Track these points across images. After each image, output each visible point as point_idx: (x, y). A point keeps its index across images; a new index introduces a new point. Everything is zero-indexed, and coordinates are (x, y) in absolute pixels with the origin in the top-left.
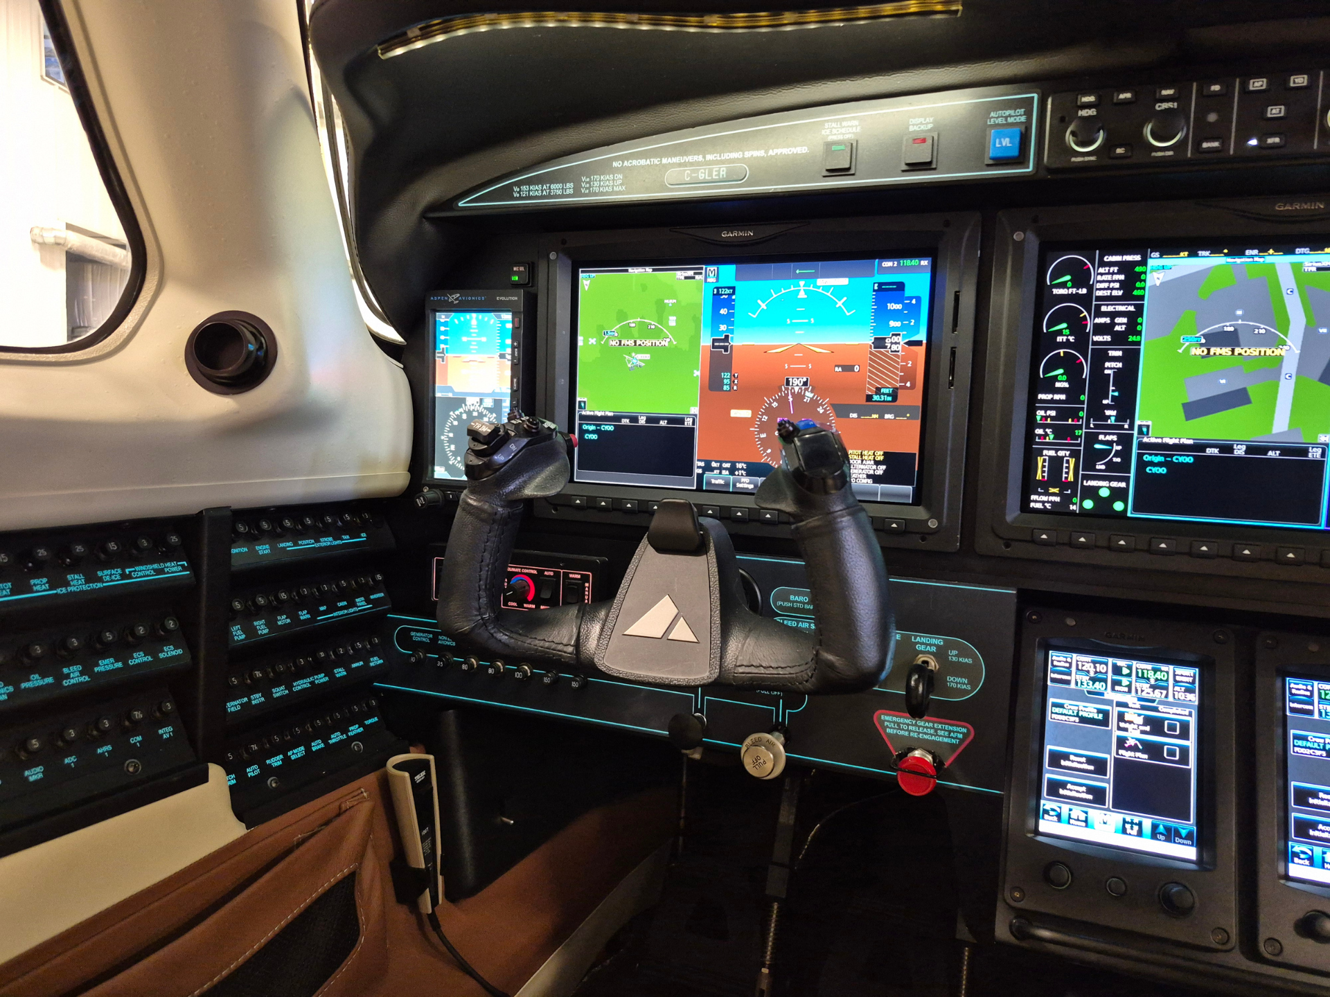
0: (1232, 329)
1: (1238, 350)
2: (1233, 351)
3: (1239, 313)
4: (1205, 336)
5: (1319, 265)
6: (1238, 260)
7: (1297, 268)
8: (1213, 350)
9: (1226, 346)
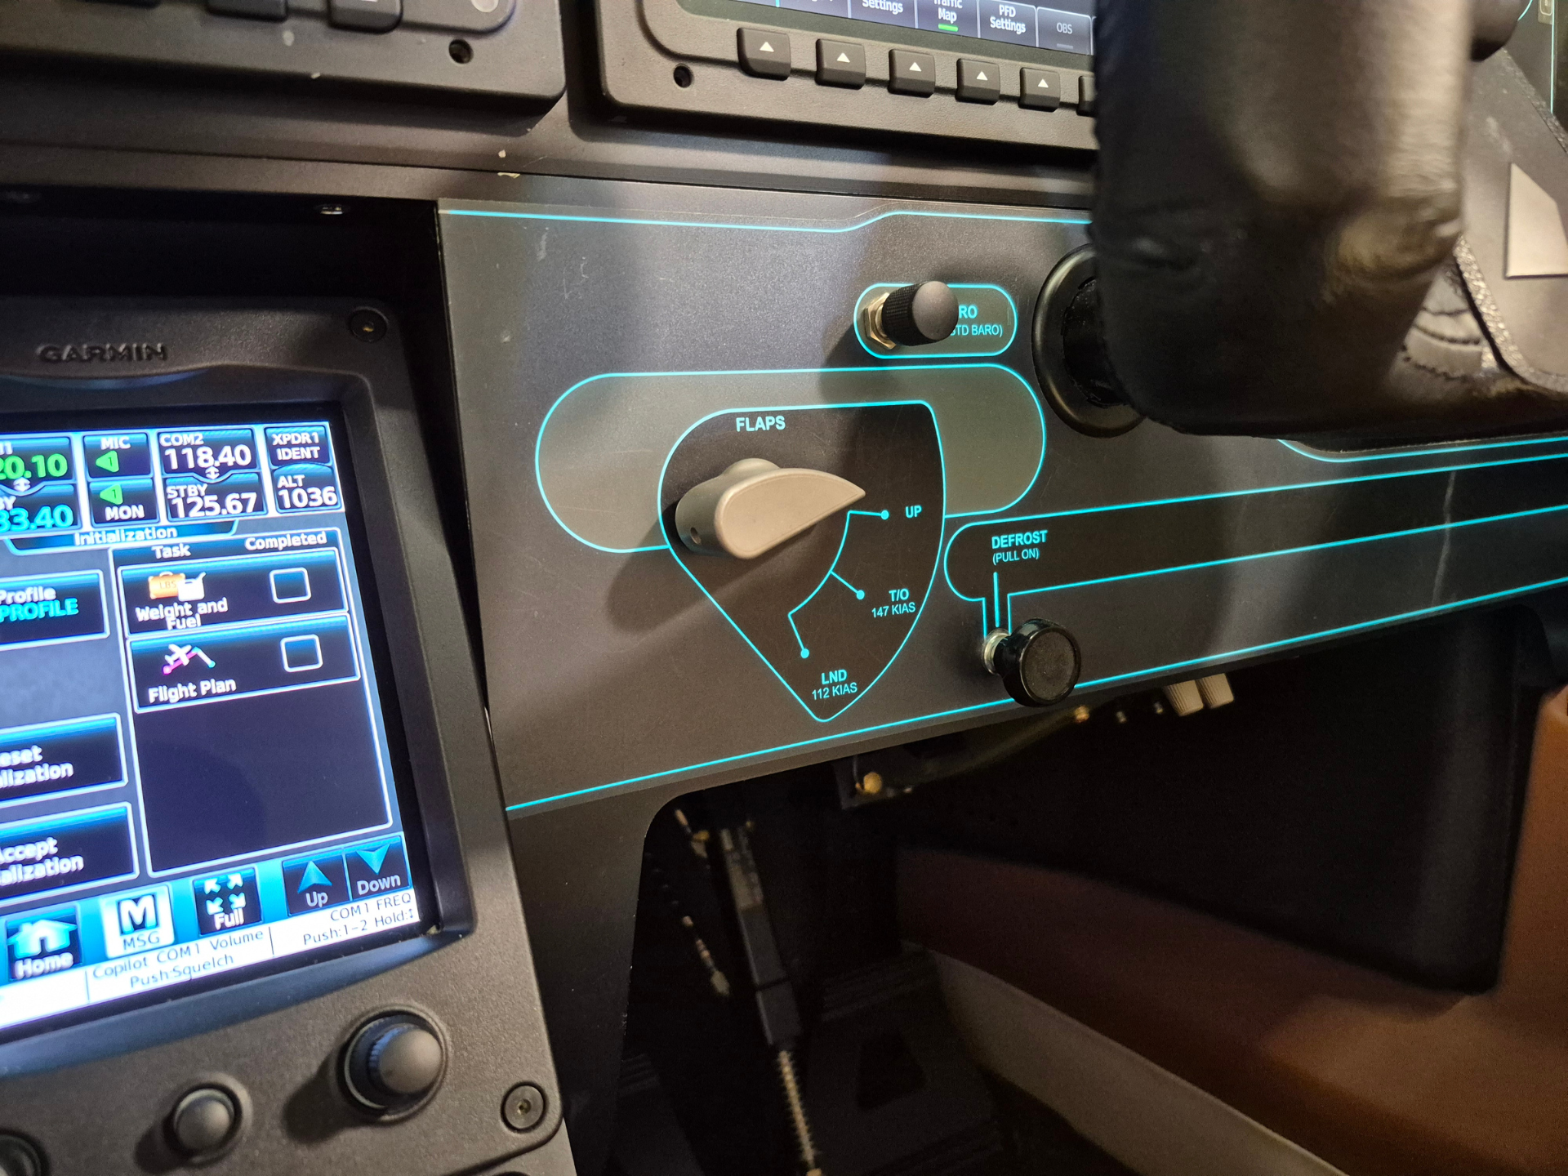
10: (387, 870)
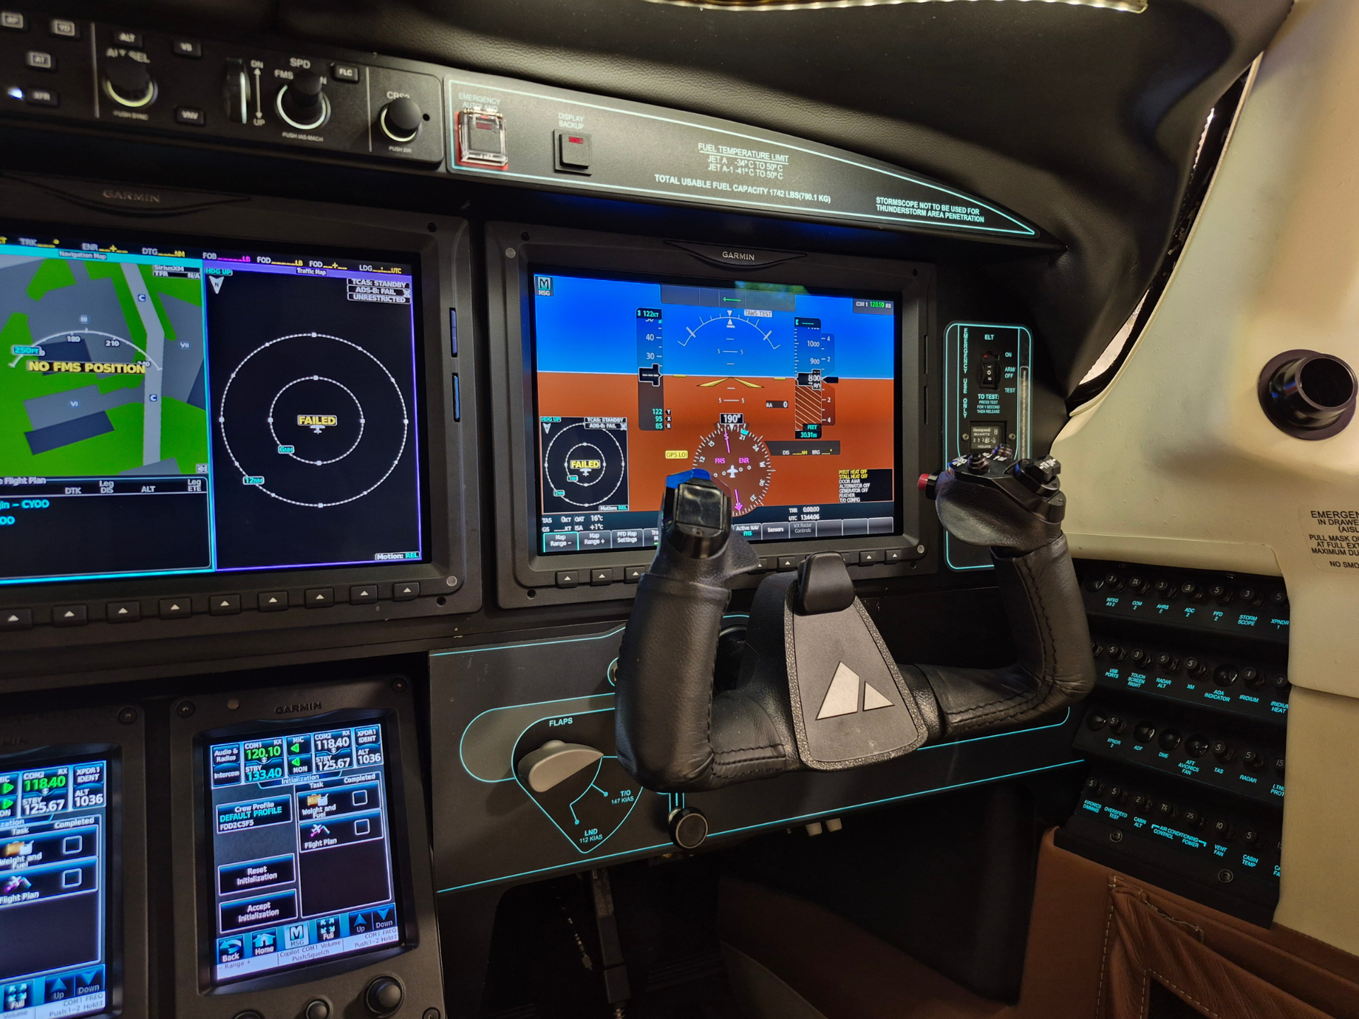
0: (77, 339)
1: (88, 366)
2: (82, 366)
3: (84, 319)
4: (43, 346)
5: (171, 270)
6: (74, 255)
7: (146, 270)
8: (56, 365)
9: (74, 360)
10: (387, 919)
